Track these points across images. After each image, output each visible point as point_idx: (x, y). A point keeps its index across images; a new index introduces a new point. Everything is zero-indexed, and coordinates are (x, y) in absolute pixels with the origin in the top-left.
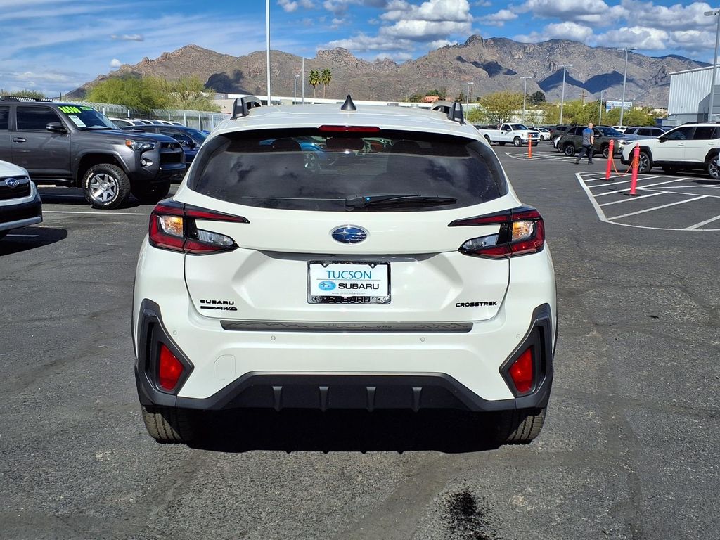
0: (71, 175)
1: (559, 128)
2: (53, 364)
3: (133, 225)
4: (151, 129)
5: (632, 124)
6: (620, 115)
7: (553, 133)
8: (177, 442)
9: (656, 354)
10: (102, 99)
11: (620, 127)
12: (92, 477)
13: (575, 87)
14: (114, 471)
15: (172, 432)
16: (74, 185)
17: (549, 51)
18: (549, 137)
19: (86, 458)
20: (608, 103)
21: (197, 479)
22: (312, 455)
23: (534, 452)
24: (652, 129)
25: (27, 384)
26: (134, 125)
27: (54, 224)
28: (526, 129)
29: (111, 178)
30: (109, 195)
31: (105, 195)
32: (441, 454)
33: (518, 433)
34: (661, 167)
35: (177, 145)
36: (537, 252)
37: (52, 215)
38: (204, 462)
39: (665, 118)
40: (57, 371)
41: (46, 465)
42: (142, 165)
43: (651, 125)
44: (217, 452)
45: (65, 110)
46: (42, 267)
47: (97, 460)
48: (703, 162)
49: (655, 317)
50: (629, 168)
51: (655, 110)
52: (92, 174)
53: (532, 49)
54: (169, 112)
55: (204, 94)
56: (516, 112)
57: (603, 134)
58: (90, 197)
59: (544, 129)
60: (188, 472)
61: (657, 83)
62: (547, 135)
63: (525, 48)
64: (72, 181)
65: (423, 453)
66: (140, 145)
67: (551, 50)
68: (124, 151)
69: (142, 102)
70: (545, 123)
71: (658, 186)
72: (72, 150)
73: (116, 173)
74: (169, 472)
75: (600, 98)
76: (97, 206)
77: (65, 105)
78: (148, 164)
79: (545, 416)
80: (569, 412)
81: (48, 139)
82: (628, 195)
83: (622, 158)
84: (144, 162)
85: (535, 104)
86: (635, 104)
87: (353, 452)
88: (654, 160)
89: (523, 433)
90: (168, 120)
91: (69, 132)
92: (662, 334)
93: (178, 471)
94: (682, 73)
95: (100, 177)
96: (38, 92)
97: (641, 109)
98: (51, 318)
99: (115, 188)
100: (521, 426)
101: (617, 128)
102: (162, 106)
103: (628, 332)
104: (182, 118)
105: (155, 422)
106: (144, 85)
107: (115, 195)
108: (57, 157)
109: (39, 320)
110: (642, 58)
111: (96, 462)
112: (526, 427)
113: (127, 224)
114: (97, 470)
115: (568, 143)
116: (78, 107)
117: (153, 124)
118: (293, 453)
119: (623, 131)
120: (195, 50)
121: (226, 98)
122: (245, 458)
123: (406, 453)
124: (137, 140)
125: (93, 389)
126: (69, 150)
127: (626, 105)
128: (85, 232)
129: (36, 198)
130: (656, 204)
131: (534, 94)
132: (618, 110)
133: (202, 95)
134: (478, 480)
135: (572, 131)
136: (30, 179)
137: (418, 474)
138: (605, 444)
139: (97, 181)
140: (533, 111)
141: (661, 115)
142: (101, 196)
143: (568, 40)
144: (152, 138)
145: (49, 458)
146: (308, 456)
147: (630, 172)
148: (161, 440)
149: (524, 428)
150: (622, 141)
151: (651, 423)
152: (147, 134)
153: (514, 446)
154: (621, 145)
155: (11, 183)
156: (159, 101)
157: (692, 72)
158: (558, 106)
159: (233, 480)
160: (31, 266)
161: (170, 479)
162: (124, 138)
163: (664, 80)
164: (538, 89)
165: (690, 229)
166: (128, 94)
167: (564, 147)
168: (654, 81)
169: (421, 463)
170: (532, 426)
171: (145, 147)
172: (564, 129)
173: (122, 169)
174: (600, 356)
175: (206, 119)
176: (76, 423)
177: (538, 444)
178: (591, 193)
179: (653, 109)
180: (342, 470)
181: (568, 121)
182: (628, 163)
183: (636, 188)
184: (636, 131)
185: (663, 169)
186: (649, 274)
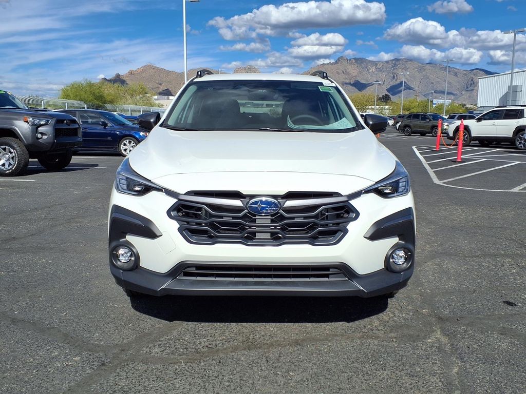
1: (400, 117)
6: (443, 109)
7: (396, 120)
17: (393, 67)
18: (393, 123)
20: (435, 101)
24: (467, 115)
29: (12, 150)
30: (10, 164)
31: (7, 165)
34: (477, 142)
35: (74, 122)
39: (475, 109)
42: (38, 139)
43: (465, 113)
48: (512, 136)
49: (511, 304)
50: (454, 142)
51: (467, 106)
53: (381, 65)
54: (117, 106)
56: (370, 107)
57: (432, 119)
59: (390, 118)
61: (467, 88)
63: (376, 65)
66: (37, 122)
67: (395, 66)
68: (22, 126)
69: (95, 99)
70: (390, 114)
71: (481, 156)
73: (15, 146)
75: (429, 98)
78: (43, 137)
82: (455, 162)
83: (448, 134)
84: (39, 136)
85: (383, 102)
86: (453, 102)
88: (472, 136)
94: (488, 77)
95: (3, 149)
97: (457, 105)
99: (15, 158)
102: (112, 102)
110: (456, 71)
115: (406, 126)
119: (447, 117)
121: (168, 99)
124: (33, 116)
127: (447, 102)
130: (479, 169)
131: (383, 96)
132: (442, 105)
135: (409, 117)
140: (382, 107)
142: (4, 165)
147: (456, 145)
150: (446, 124)
154: (445, 127)
157: (494, 76)
158: (399, 103)
163: (473, 86)
164: (387, 93)
165: (517, 189)
167: (404, 129)
168: (465, 87)
171: (41, 122)
172: (403, 117)
173: (20, 141)
178: (424, 161)
179: (465, 105)
181: (407, 113)
182: (453, 138)
183: (462, 157)
184: (456, 117)
185: (480, 143)
186: (489, 239)
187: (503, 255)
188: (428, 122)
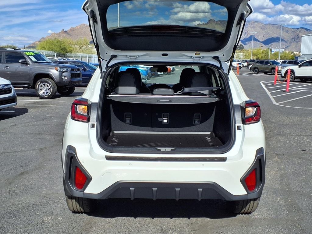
0: (30, 83)
1: (251, 61)
2: (23, 173)
3: (58, 106)
4: (66, 62)
5: (284, 59)
6: (278, 55)
7: (248, 63)
8: (82, 213)
9: (307, 169)
10: (43, 48)
11: (279, 60)
12: (42, 230)
13: (257, 42)
14: (52, 227)
15: (80, 208)
16: (31, 88)
18: (246, 65)
19: (38, 221)
20: (273, 50)
21: (92, 231)
22: (147, 219)
23: (253, 218)
24: (294, 61)
25: (10, 183)
26: (58, 60)
27: (22, 106)
28: (236, 61)
29: (48, 85)
30: (47, 92)
32: (209, 219)
33: (246, 209)
34: (299, 79)
35: (78, 70)
36: (257, 122)
37: (22, 102)
38: (95, 223)
39: (299, 56)
40: (24, 177)
41: (20, 224)
42: (62, 79)
43: (293, 59)
44: (101, 218)
45: (27, 54)
46: (17, 126)
47: (44, 222)
49: (304, 151)
50: (285, 79)
51: (294, 53)
52: (40, 83)
54: (73, 54)
55: (90, 46)
57: (271, 64)
58: (38, 93)
59: (244, 61)
60: (88, 228)
61: (295, 40)
62: (245, 64)
64: (30, 86)
65: (200, 219)
68: (54, 72)
69: (61, 50)
70: (244, 59)
71: (299, 88)
72: (31, 72)
74: (79, 228)
75: (269, 47)
76: (42, 97)
77: (27, 52)
78: (65, 78)
79: (259, 201)
80: (268, 198)
81: (19, 67)
82: (285, 92)
83: (281, 75)
84: (63, 77)
85: (239, 50)
86: (285, 50)
87: (166, 218)
88: (296, 76)
89: (248, 209)
90: (73, 58)
91: (29, 64)
92: (308, 159)
93: (83, 227)
94: (307, 36)
95: (43, 84)
96: (14, 45)
97: (288, 52)
98: (21, 151)
99: (50, 89)
100: (248, 206)
101: (278, 61)
102: (71, 52)
103: (292, 158)
104: (80, 57)
105: (72, 203)
106: (62, 42)
107: (50, 92)
108: (23, 75)
109: (16, 152)
110: (288, 29)
111: (43, 223)
112: (250, 207)
113: (55, 106)
114: (44, 227)
115: (255, 68)
116: (33, 52)
117: (67, 60)
118: (138, 219)
119: (281, 62)
120: (85, 26)
122: (115, 221)
123: (192, 219)
124: (60, 67)
125: (41, 186)
126: (29, 72)
127: (281, 50)
128: (37, 109)
129: (14, 94)
130: (299, 96)
132: (278, 53)
133: (88, 47)
134: (228, 233)
135: (257, 62)
136: (11, 85)
137: (198, 230)
138: (287, 214)
139: (42, 86)
140: (238, 53)
141: (297, 55)
142: (44, 93)
143: (254, 21)
144: (67, 66)
145: (21, 220)
146: (145, 220)
147: (286, 81)
148: (74, 212)
149: (249, 207)
150: (280, 67)
151: (308, 204)
152: (65, 64)
153: (244, 215)
154: (280, 69)
155: (3, 87)
156: (69, 49)
158: (250, 51)
159: (110, 232)
160: (12, 126)
161: (79, 231)
162: (54, 66)
163: (298, 39)
164: (241, 43)
166: (55, 46)
168: (293, 40)
169: (200, 224)
170: (253, 206)
171: (64, 70)
172: (253, 61)
173: (53, 80)
174: (280, 170)
175: (90, 57)
176: (34, 203)
177: (255, 214)
178: (268, 91)
179: (293, 52)
180: (162, 227)
181: (255, 58)
182: (284, 77)
183: (289, 89)
184: (287, 62)
185: (300, 80)
186: (299, 129)
187: (304, 136)
188: (269, 65)
